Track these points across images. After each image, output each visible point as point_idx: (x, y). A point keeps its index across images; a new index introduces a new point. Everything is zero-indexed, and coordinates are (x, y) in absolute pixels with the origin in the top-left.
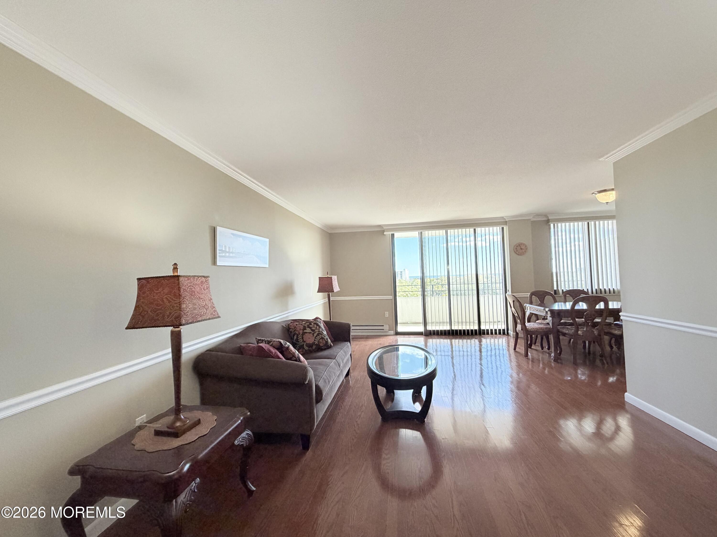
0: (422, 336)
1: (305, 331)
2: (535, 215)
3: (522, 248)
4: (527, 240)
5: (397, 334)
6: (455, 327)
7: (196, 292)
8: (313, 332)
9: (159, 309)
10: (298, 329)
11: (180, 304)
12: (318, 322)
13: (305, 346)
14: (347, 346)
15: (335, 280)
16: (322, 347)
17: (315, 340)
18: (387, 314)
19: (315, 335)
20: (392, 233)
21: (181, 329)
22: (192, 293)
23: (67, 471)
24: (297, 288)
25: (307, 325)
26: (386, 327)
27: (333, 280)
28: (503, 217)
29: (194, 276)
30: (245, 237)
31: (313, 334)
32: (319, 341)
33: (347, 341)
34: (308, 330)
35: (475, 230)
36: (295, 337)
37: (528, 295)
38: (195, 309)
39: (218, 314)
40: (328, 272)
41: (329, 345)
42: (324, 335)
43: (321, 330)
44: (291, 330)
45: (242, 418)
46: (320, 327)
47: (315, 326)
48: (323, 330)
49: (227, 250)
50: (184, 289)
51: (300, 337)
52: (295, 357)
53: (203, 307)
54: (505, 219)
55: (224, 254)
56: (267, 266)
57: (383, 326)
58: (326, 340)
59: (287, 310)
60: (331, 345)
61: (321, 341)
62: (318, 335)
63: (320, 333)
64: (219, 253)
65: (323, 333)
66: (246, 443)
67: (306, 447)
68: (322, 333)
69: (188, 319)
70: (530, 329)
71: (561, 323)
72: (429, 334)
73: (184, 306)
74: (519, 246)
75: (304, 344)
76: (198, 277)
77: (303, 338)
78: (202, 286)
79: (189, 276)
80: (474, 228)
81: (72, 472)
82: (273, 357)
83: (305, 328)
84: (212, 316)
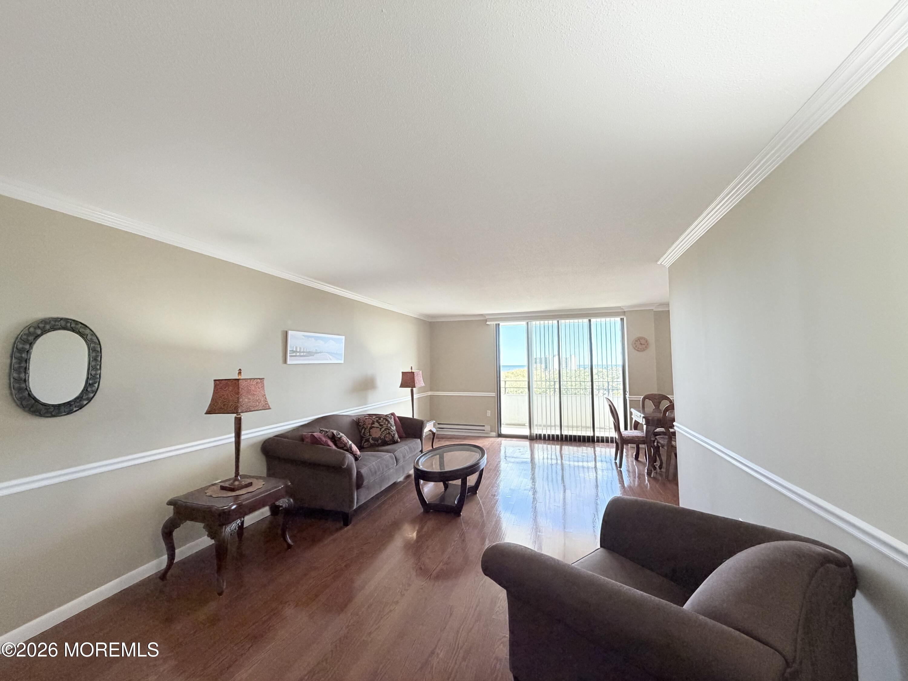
0: (527, 440)
1: (373, 425)
2: (658, 304)
3: (642, 343)
4: (650, 334)
5: (500, 435)
6: (565, 432)
7: (251, 391)
8: (380, 427)
9: (226, 402)
10: (367, 423)
11: (238, 398)
12: (388, 418)
13: (370, 440)
14: (416, 442)
15: (419, 376)
16: (388, 442)
17: (381, 435)
18: (489, 413)
19: (383, 429)
20: (497, 323)
21: (242, 416)
22: (249, 392)
23: (166, 502)
24: (379, 383)
25: (377, 420)
26: (487, 428)
27: (415, 375)
28: (620, 307)
29: (251, 379)
30: (318, 337)
31: (381, 429)
32: (385, 436)
33: (418, 438)
34: (376, 425)
35: (590, 321)
36: (363, 431)
37: (641, 398)
38: (249, 402)
39: (269, 406)
40: (412, 367)
41: (396, 440)
42: (391, 430)
43: (389, 425)
44: (360, 424)
45: (282, 486)
46: (389, 422)
47: (384, 421)
48: (391, 425)
49: (298, 350)
50: (242, 388)
51: (367, 430)
52: (347, 447)
53: (256, 401)
54: (622, 309)
55: (294, 354)
56: (342, 362)
57: (484, 426)
58: (393, 436)
59: (366, 405)
60: (397, 440)
61: (388, 436)
62: (385, 430)
63: (388, 429)
64: (290, 353)
65: (391, 429)
66: (286, 505)
67: (346, 524)
68: (389, 428)
69: (243, 409)
70: (625, 437)
71: (656, 432)
72: (534, 439)
73: (241, 400)
74: (638, 341)
75: (369, 438)
76: (255, 379)
77: (370, 432)
78: (257, 385)
79: (247, 379)
80: (589, 318)
81: (170, 503)
82: (322, 445)
83: (373, 423)
84: (264, 408)
